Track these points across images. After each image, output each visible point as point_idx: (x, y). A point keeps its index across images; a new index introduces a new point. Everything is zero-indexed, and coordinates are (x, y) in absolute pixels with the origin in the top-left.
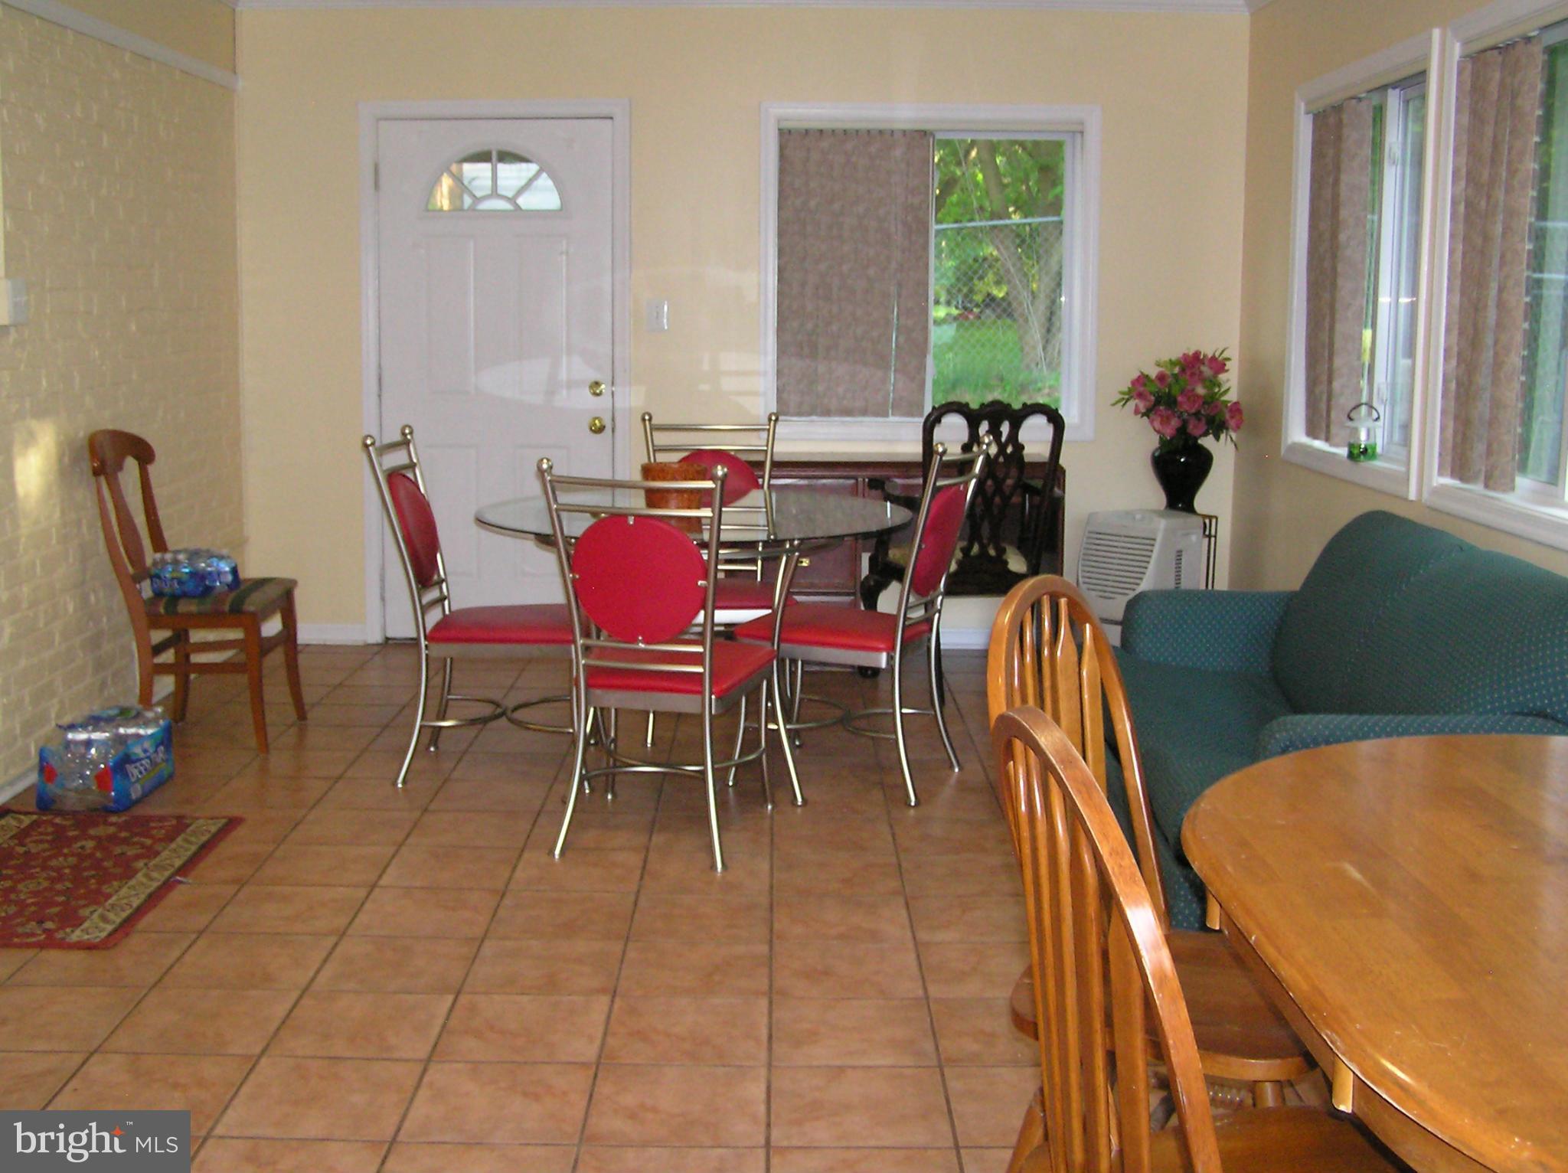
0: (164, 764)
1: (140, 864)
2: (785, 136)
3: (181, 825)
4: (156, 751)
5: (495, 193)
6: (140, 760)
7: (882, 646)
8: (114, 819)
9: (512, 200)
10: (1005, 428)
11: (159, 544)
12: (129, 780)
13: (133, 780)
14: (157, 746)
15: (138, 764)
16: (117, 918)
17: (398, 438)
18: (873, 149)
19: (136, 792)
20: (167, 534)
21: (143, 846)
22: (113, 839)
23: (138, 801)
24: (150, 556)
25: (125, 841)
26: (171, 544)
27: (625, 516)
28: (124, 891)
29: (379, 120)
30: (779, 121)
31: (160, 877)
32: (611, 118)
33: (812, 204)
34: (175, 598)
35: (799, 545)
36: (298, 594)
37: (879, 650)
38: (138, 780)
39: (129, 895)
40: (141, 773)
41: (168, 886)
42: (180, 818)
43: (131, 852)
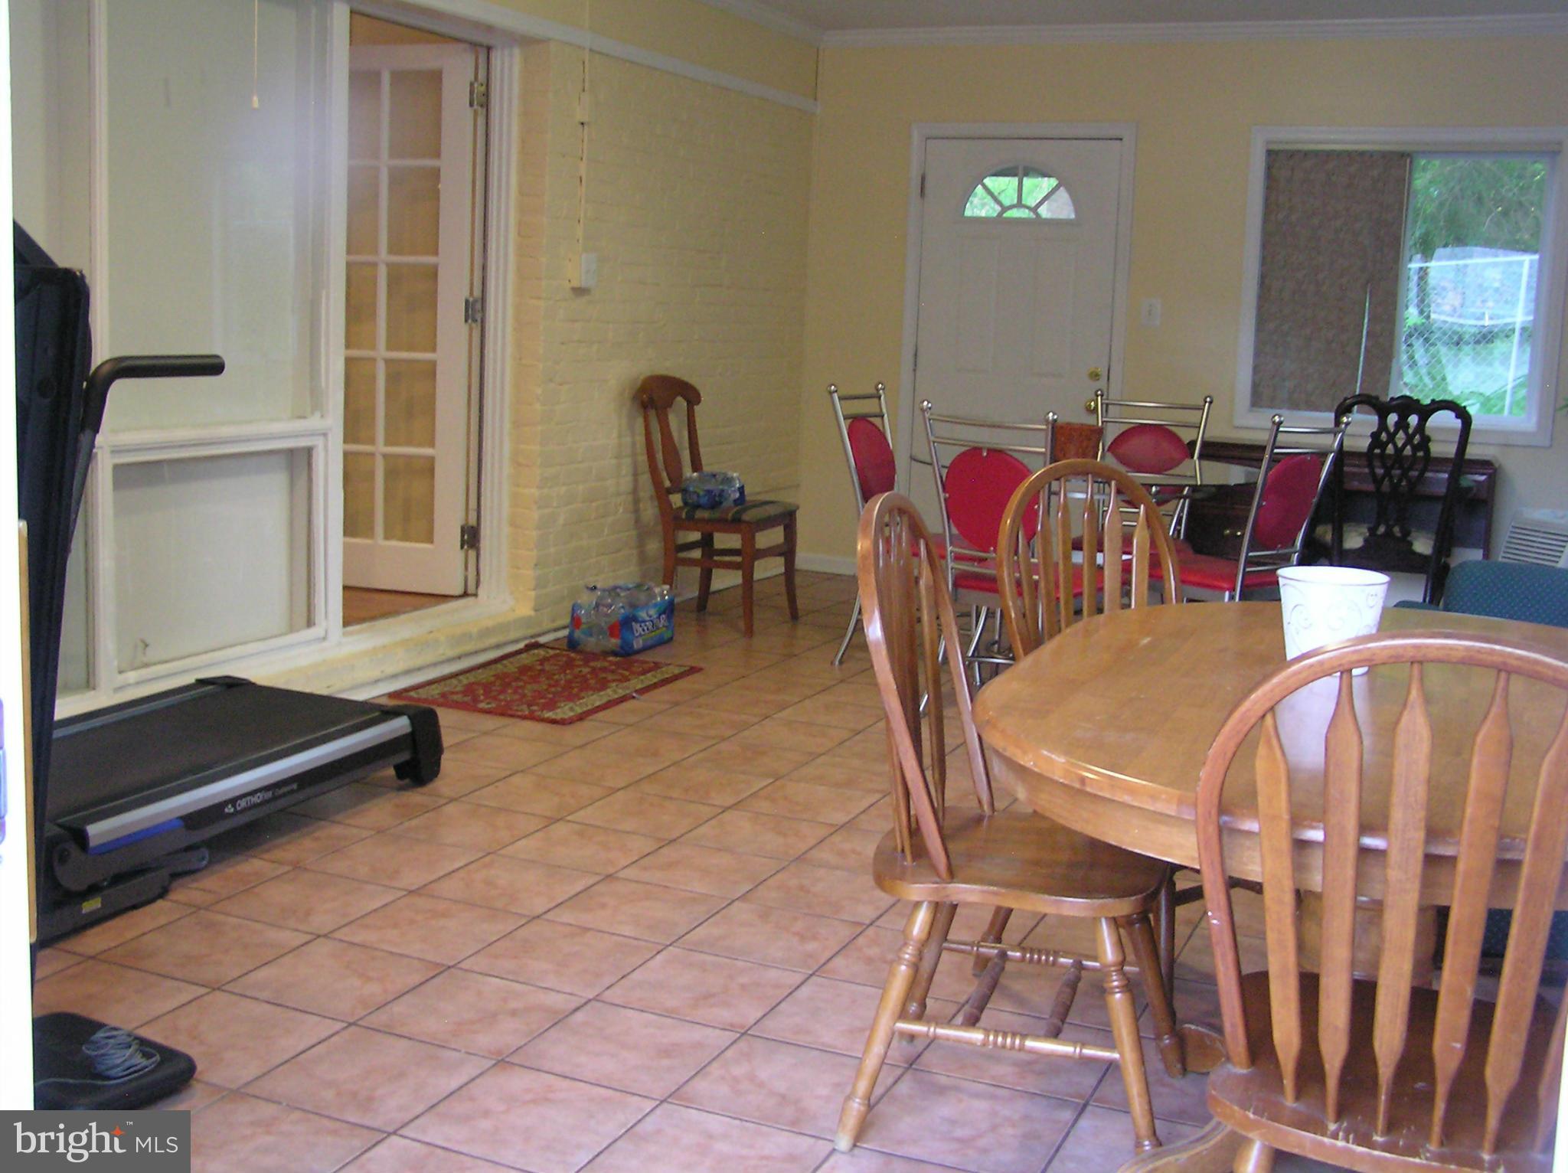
0: (664, 629)
1: (614, 684)
2: (1272, 155)
3: (657, 666)
4: (659, 618)
5: (1020, 204)
6: (644, 621)
7: (1225, 585)
8: (611, 658)
9: (1034, 210)
10: (1413, 420)
11: (696, 465)
12: (633, 633)
13: (637, 635)
14: (660, 615)
15: (643, 625)
16: (579, 710)
17: (873, 391)
18: (1352, 169)
19: (638, 644)
20: (704, 461)
21: (622, 675)
22: (604, 670)
23: (639, 652)
24: (688, 472)
25: (613, 672)
26: (706, 469)
27: (980, 449)
28: (595, 696)
29: (927, 138)
30: (1268, 142)
31: (621, 693)
32: (1121, 139)
33: (1294, 218)
34: (698, 506)
35: (1157, 492)
36: (798, 514)
37: (1223, 590)
38: (640, 635)
39: (596, 699)
40: (644, 630)
41: (623, 699)
42: (656, 663)
43: (610, 677)
